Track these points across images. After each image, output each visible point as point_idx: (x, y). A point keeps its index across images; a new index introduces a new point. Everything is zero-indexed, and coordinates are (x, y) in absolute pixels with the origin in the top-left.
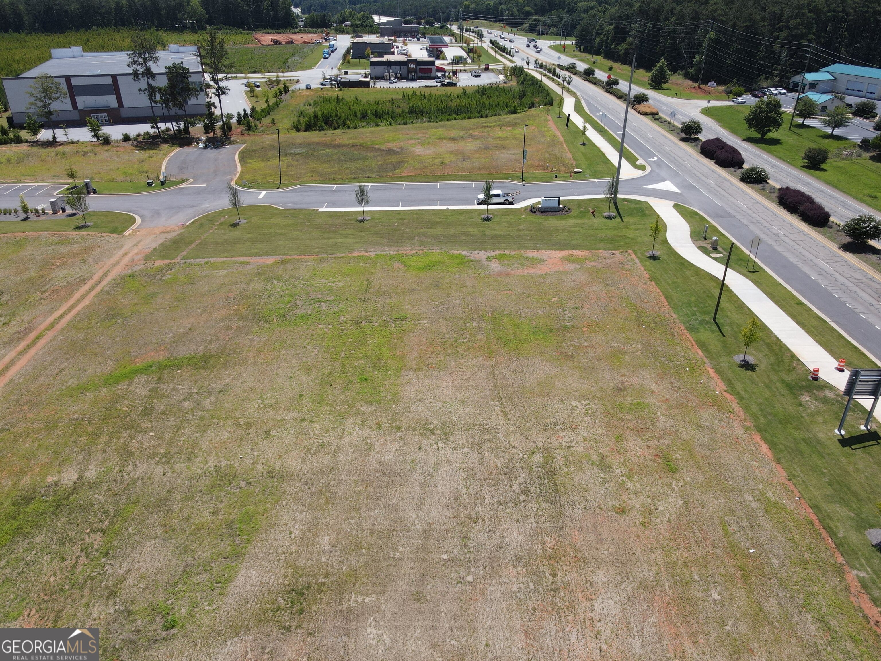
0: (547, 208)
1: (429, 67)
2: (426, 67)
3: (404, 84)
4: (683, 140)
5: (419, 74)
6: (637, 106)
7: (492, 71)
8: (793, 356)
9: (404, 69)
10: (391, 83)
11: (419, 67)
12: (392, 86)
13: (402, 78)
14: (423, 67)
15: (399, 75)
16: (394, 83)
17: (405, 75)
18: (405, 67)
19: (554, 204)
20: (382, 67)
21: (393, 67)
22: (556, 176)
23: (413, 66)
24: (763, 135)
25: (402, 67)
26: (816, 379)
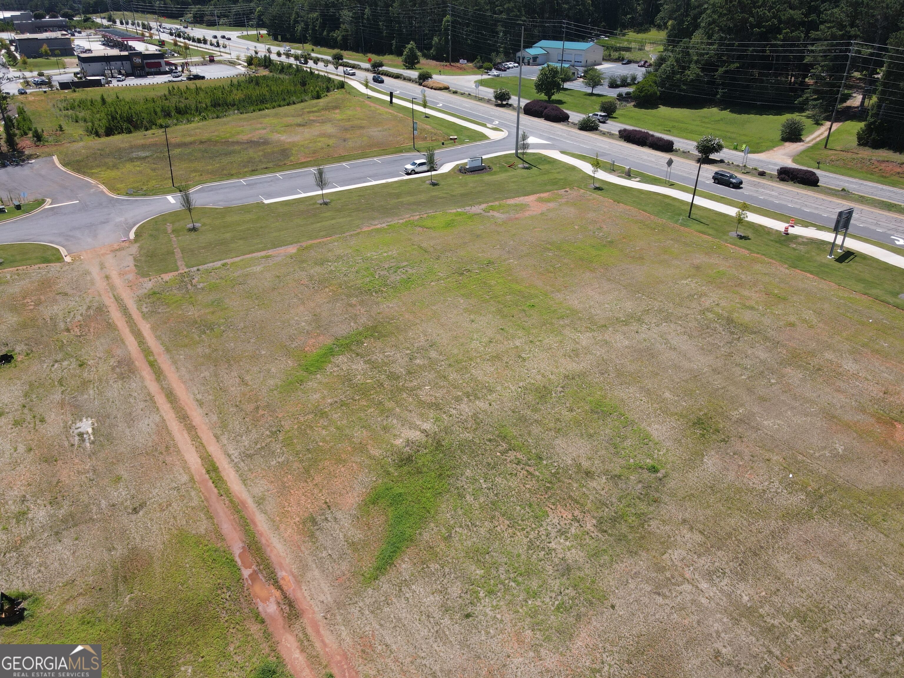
0: (474, 167)
1: (156, 61)
2: (153, 61)
3: (132, 81)
4: (498, 105)
5: (147, 70)
6: (425, 83)
7: (220, 62)
8: (761, 226)
9: (127, 65)
10: (118, 81)
11: (145, 61)
12: (120, 84)
13: (127, 75)
14: (149, 61)
15: (123, 72)
16: (123, 81)
17: (130, 71)
18: (128, 62)
19: (478, 164)
20: (99, 64)
21: (112, 63)
22: (443, 144)
23: (138, 60)
24: (550, 98)
25: (124, 62)
26: (787, 234)
